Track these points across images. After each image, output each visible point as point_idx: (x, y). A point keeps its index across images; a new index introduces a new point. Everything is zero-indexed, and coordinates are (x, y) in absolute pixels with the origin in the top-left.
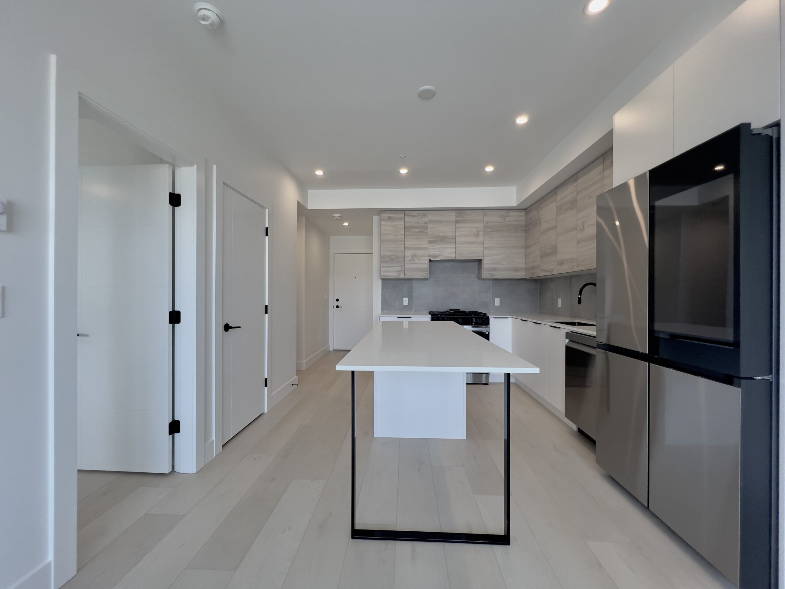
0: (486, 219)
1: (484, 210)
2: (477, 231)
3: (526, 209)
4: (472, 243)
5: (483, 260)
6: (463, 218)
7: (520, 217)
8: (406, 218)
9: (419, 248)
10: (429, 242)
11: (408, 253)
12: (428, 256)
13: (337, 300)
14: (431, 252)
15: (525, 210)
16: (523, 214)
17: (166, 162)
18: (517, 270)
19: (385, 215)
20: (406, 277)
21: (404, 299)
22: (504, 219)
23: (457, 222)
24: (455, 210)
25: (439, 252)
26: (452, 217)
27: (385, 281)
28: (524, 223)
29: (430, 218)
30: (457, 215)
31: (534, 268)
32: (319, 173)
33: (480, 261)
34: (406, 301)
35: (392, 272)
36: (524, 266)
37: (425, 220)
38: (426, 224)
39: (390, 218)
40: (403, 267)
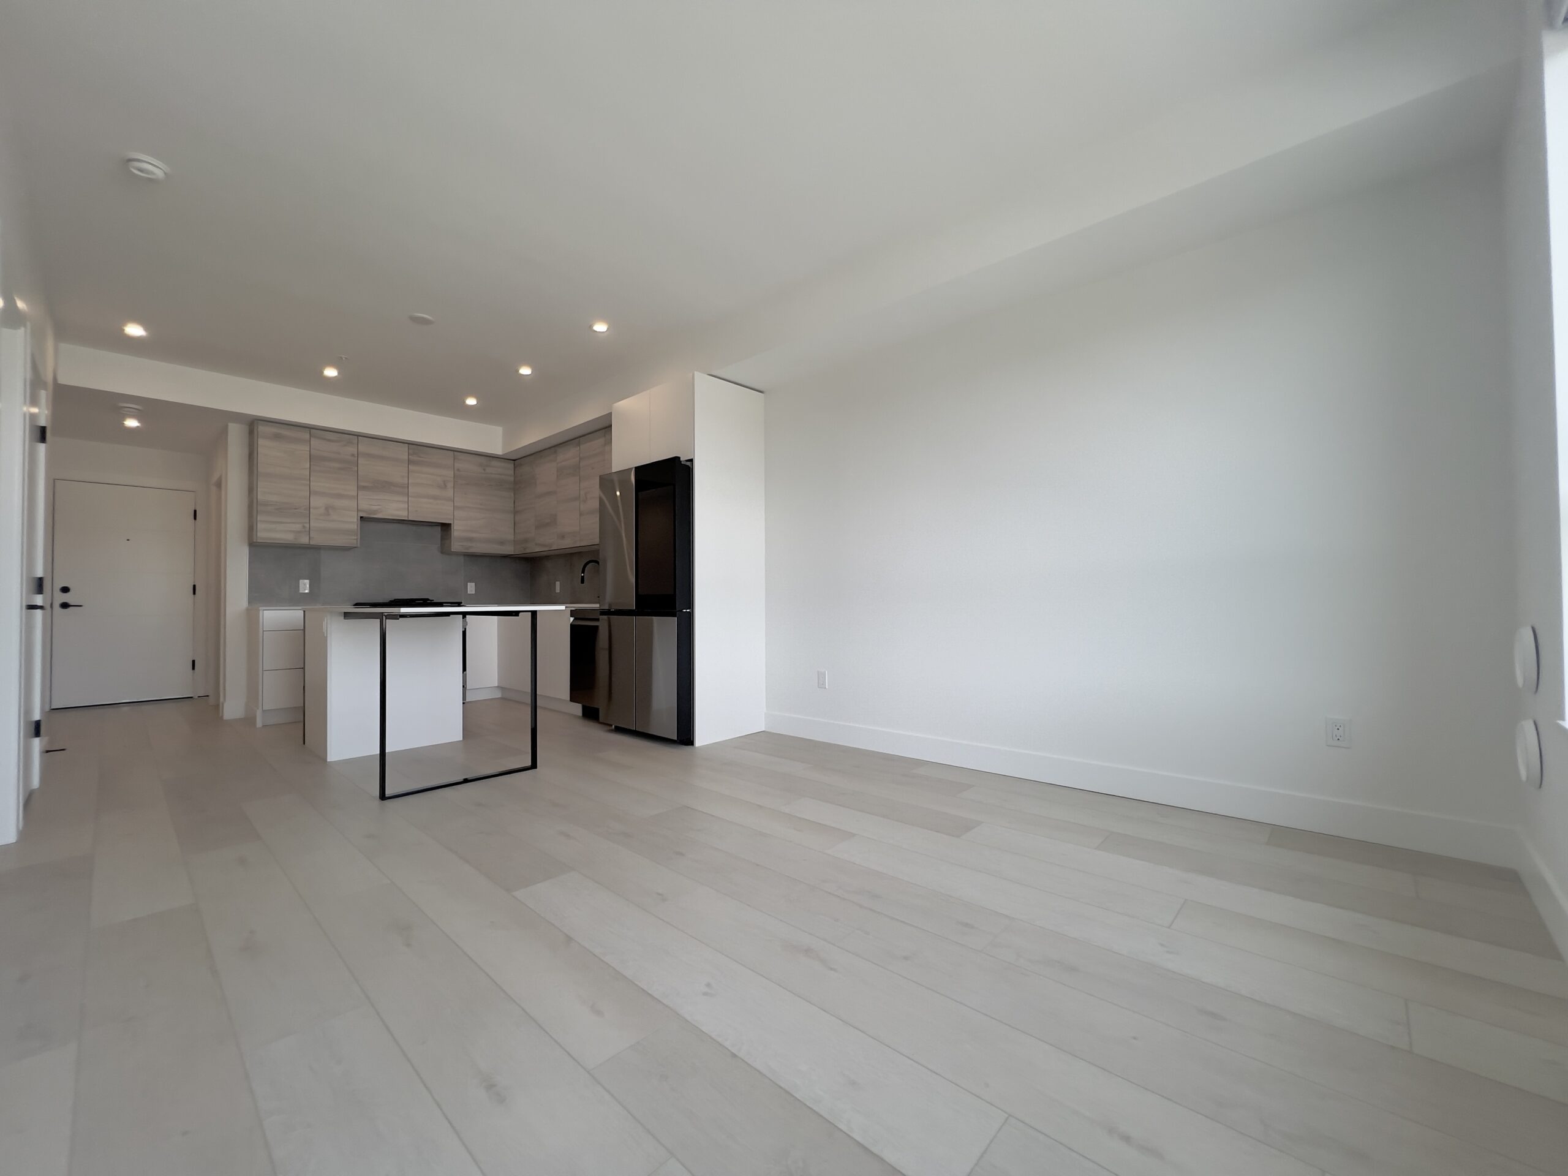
0: (457, 465)
1: (454, 451)
2: (444, 481)
3: (514, 460)
4: (435, 498)
5: (452, 525)
6: (421, 457)
7: (506, 471)
8: (315, 442)
11: (318, 502)
12: (358, 510)
13: (65, 590)
14: (364, 505)
15: (513, 462)
16: (511, 465)
18: (502, 543)
19: (266, 429)
20: (312, 543)
22: (484, 470)
23: (409, 462)
24: (406, 443)
25: (378, 505)
26: (403, 453)
27: (258, 548)
28: (512, 479)
30: (410, 451)
31: (526, 541)
32: (135, 331)
33: (446, 527)
34: (305, 586)
35: (285, 533)
36: (511, 537)
37: (353, 450)
38: (354, 457)
39: (277, 437)
40: (307, 526)
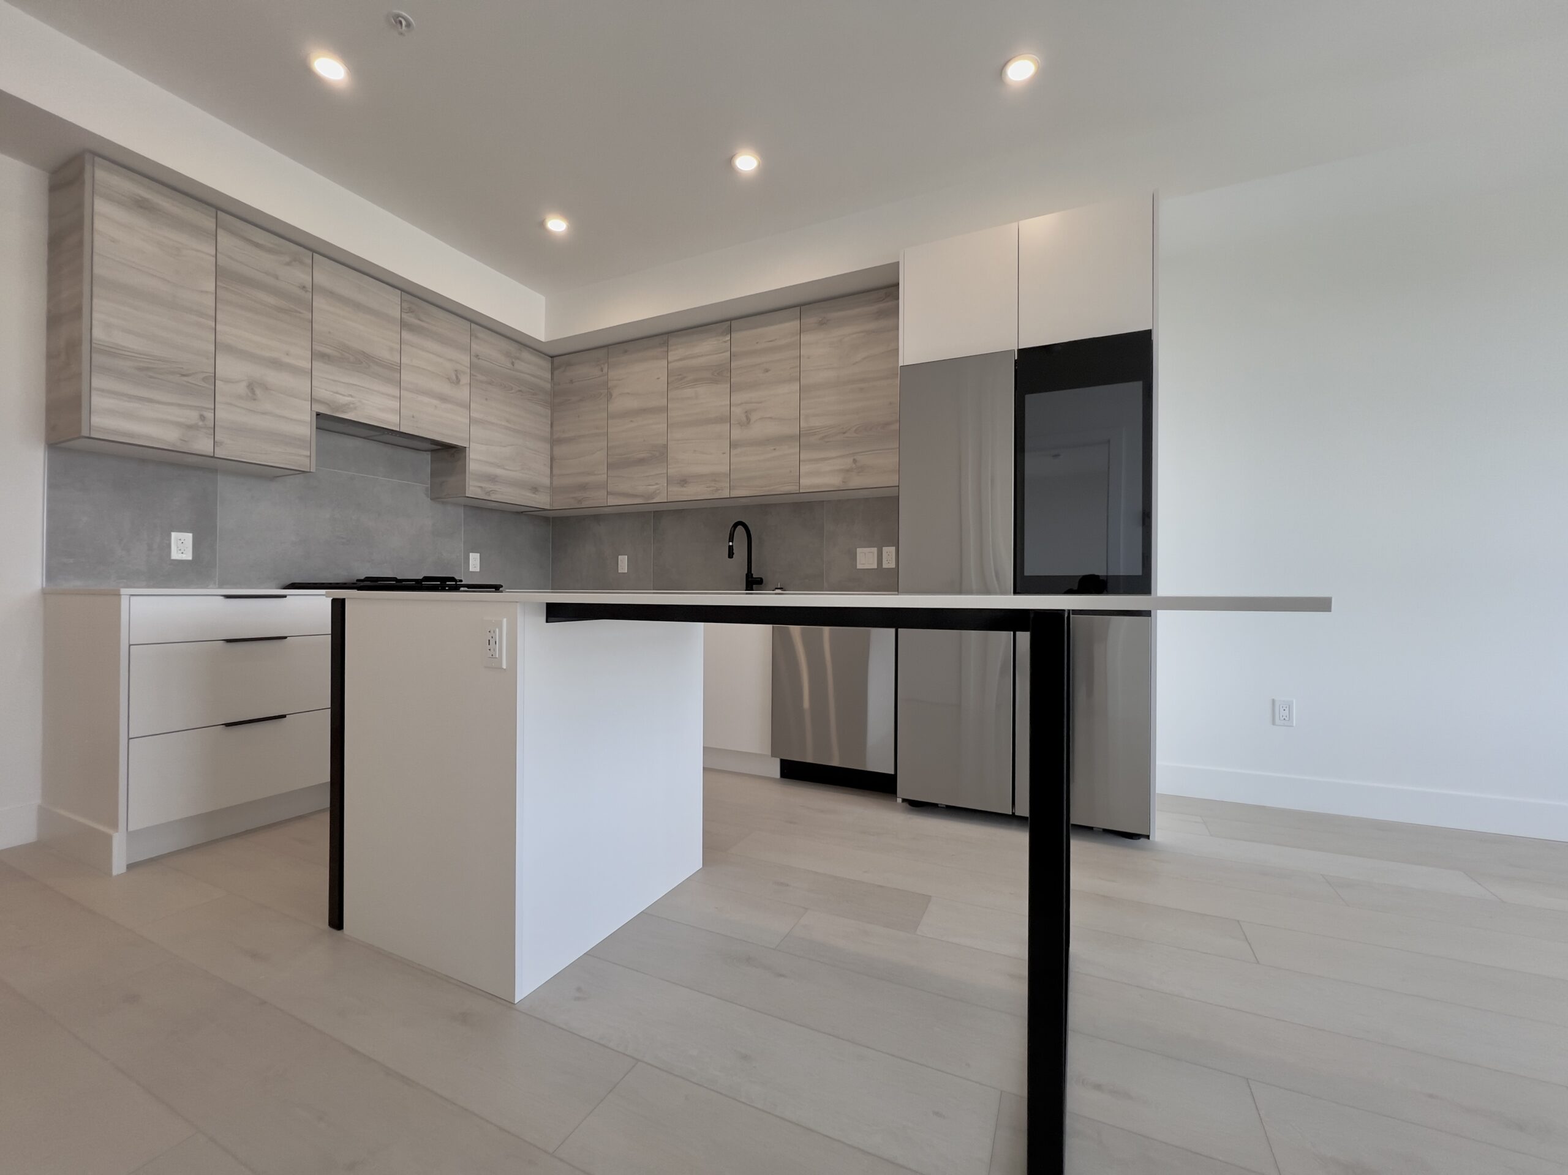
0: (476, 348)
1: (472, 319)
2: (456, 371)
4: (443, 398)
5: (467, 449)
6: (421, 320)
8: (224, 239)
9: (276, 364)
10: (315, 355)
11: (231, 369)
12: (312, 400)
14: (324, 392)
15: (552, 359)
16: (546, 364)
18: (535, 489)
20: (219, 453)
21: (179, 535)
23: (404, 325)
24: (399, 288)
25: (351, 396)
26: (391, 304)
28: (549, 387)
29: (321, 278)
30: (405, 305)
31: (583, 488)
33: (459, 452)
34: (181, 546)
36: (546, 481)
37: (304, 278)
38: (307, 291)
40: (210, 415)
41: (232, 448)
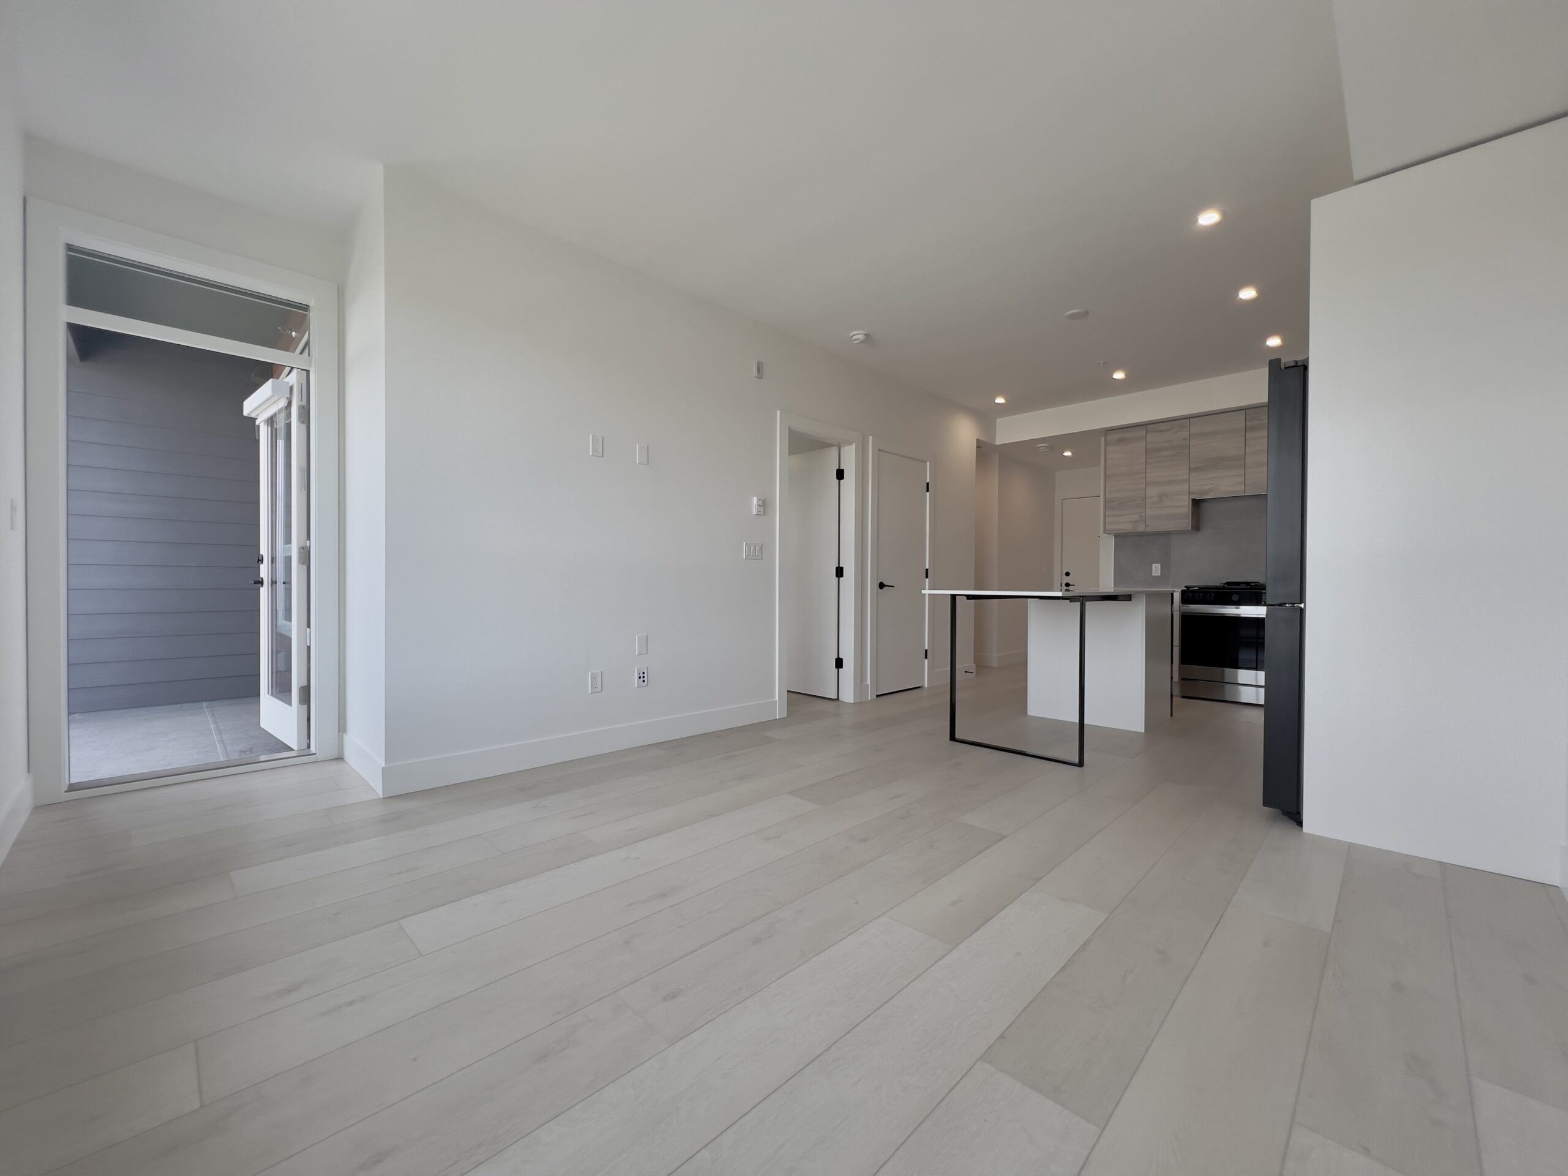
9: (1172, 482)
10: (1191, 470)
11: (1153, 492)
12: (1189, 493)
13: (1067, 574)
14: (1195, 487)
17: (834, 445)
19: (1111, 437)
20: (1148, 530)
21: (1154, 566)
24: (1243, 409)
25: (1211, 484)
26: (1239, 422)
27: (1120, 537)
29: (1194, 430)
30: (1247, 417)
32: (1000, 400)
34: (1156, 569)
35: (1126, 524)
37: (1185, 434)
38: (1186, 440)
39: (1120, 441)
40: (1144, 515)
41: (1154, 526)
